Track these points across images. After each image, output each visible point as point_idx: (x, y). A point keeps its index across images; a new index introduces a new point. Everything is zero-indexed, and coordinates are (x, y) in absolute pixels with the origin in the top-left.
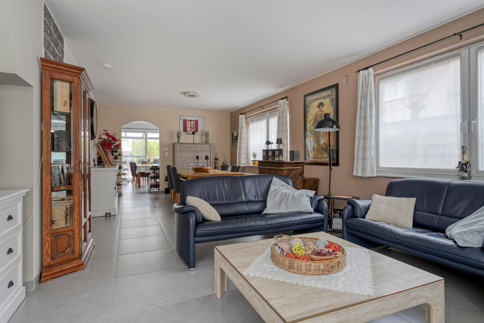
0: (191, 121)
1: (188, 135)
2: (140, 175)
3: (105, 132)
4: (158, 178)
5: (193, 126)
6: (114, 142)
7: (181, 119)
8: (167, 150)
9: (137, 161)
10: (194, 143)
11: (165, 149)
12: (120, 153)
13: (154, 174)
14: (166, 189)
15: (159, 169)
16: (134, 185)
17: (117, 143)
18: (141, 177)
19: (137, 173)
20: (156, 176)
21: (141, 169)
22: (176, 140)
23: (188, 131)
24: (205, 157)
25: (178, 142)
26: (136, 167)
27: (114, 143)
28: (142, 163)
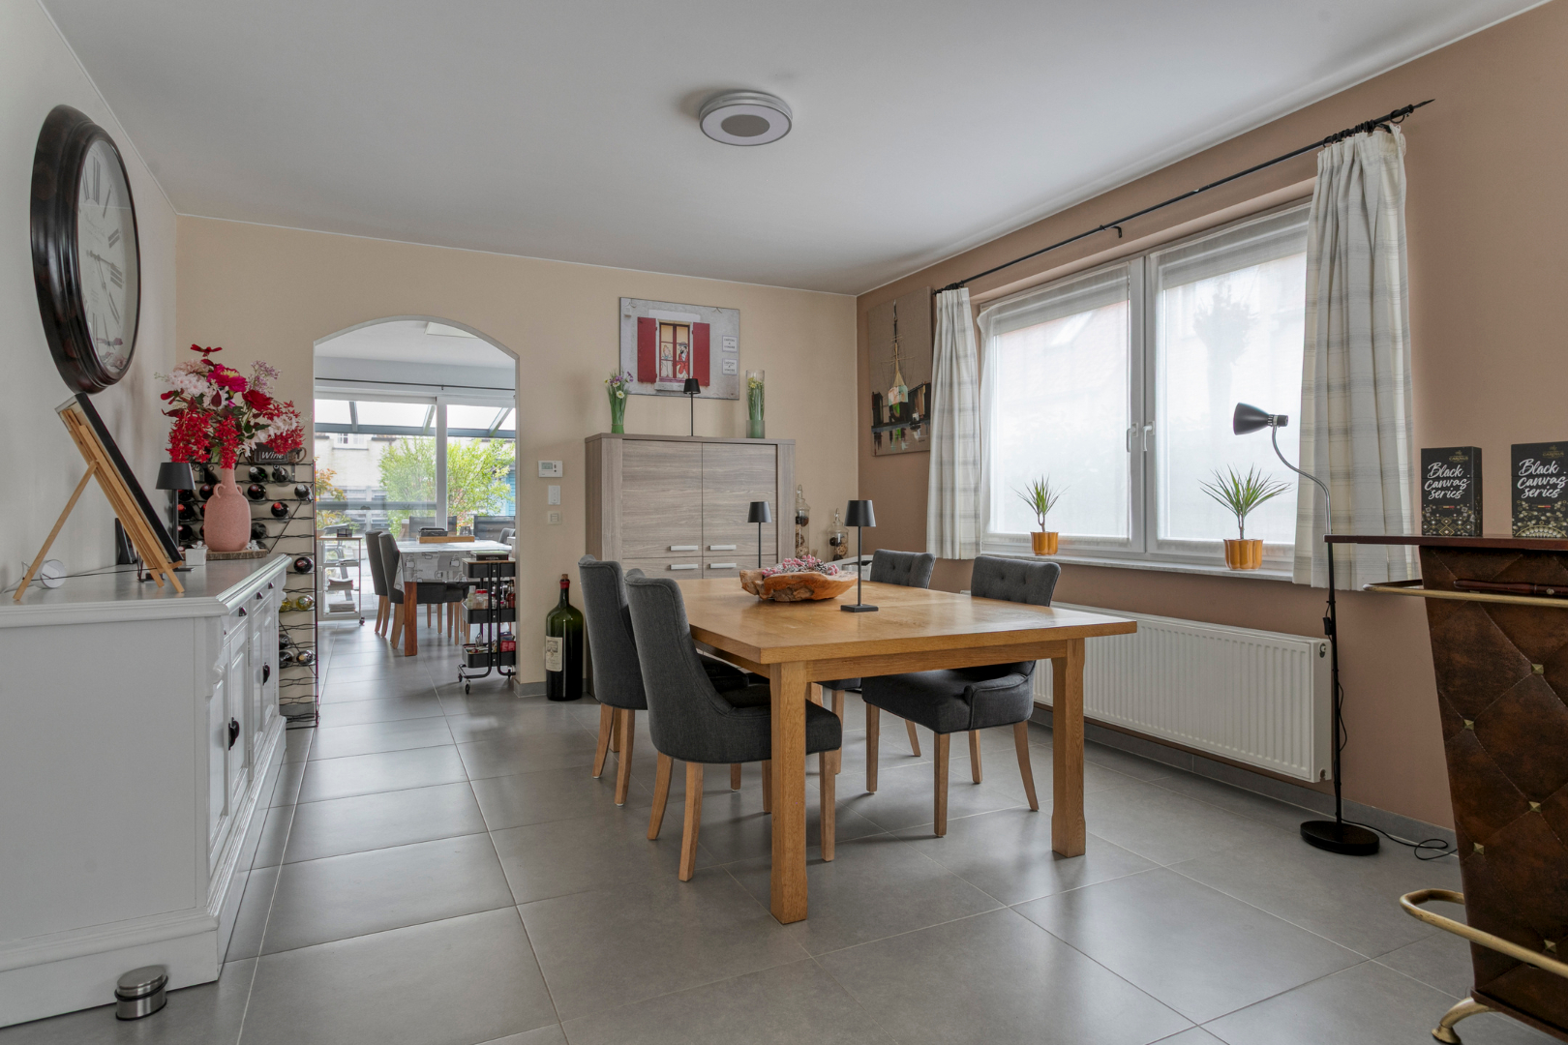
0: (675, 326)
1: (660, 400)
2: (414, 596)
3: (200, 356)
4: (511, 615)
5: (684, 356)
6: (262, 420)
7: (628, 316)
8: (559, 473)
9: (404, 526)
10: (691, 440)
11: (547, 466)
12: (301, 488)
13: (490, 596)
14: (553, 676)
15: (512, 569)
16: (388, 636)
17: (279, 426)
18: (420, 601)
19: (400, 584)
20: (499, 609)
21: (420, 565)
22: (601, 423)
23: (662, 380)
24: (749, 507)
25: (616, 429)
26: (395, 556)
27: (257, 426)
28: (423, 535)
